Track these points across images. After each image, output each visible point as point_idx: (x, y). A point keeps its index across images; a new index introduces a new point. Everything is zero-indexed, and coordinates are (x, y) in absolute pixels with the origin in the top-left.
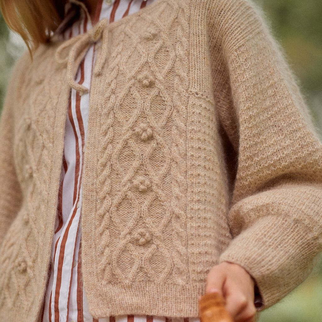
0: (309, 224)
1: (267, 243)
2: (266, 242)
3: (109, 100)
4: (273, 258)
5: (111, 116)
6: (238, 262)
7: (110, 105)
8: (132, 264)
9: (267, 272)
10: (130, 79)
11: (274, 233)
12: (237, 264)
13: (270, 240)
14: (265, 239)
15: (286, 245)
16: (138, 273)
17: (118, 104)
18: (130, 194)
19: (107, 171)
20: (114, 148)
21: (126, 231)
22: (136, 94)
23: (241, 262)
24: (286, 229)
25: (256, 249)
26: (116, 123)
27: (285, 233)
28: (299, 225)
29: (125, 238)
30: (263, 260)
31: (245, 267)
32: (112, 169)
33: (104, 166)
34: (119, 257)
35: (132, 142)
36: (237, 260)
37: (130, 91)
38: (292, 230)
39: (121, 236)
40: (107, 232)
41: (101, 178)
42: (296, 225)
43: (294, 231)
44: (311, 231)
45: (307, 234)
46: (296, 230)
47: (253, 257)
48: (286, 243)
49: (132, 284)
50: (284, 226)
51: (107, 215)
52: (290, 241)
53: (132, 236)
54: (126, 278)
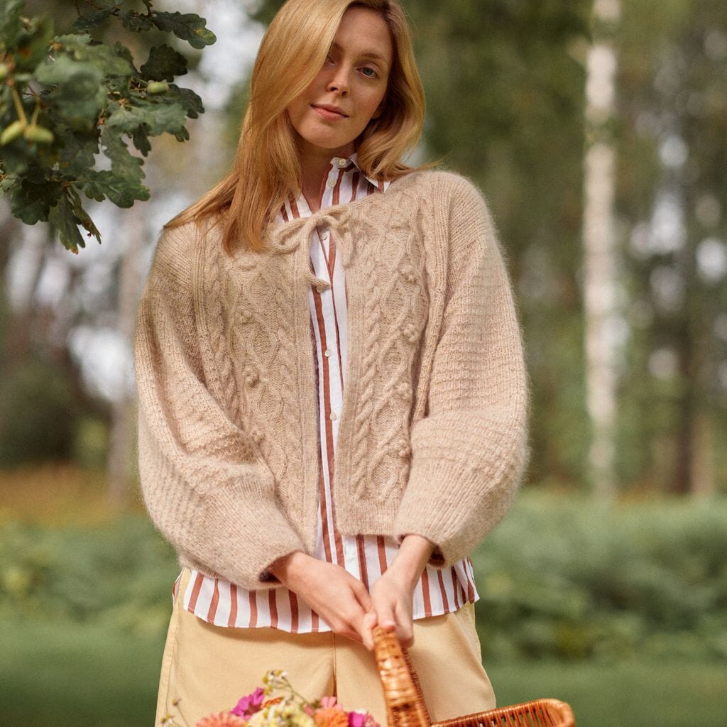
0: (490, 471)
1: (447, 502)
2: (446, 500)
3: (373, 291)
4: (455, 519)
5: (377, 309)
6: (419, 533)
7: (374, 297)
8: (387, 478)
9: (451, 537)
10: (394, 272)
11: (453, 487)
12: (418, 535)
13: (450, 497)
14: (444, 497)
15: (466, 500)
16: (393, 488)
17: (384, 297)
18: (393, 402)
19: (371, 372)
20: (380, 347)
21: (385, 441)
22: (402, 289)
23: (422, 531)
24: (465, 480)
25: (435, 512)
26: (382, 319)
27: (465, 485)
28: (478, 474)
29: (383, 448)
30: (444, 524)
31: (427, 536)
32: (377, 372)
33: (369, 366)
34: (375, 470)
35: (399, 343)
36: (417, 530)
37: (395, 285)
38: (471, 481)
39: (378, 446)
40: (365, 441)
41: (364, 379)
42: (475, 475)
43: (473, 481)
44: (492, 478)
45: (488, 482)
46: (475, 481)
47: (434, 523)
48: (467, 496)
49: (384, 501)
50: (462, 476)
51: (367, 422)
52: (471, 493)
53: (390, 447)
54: (379, 493)
